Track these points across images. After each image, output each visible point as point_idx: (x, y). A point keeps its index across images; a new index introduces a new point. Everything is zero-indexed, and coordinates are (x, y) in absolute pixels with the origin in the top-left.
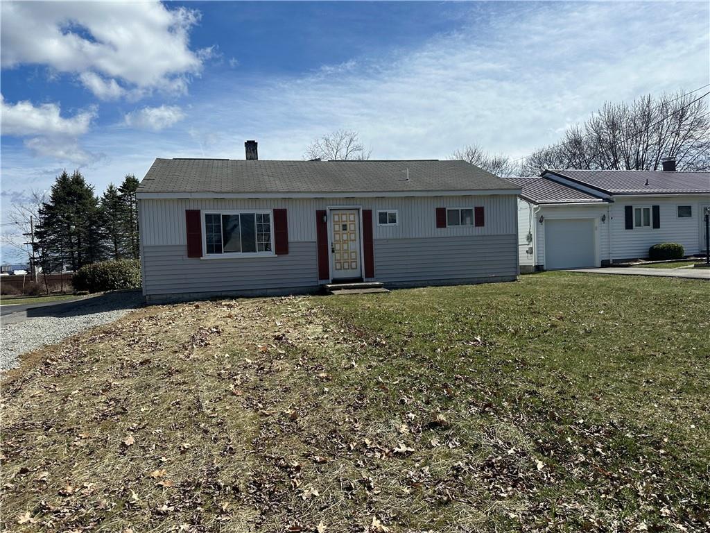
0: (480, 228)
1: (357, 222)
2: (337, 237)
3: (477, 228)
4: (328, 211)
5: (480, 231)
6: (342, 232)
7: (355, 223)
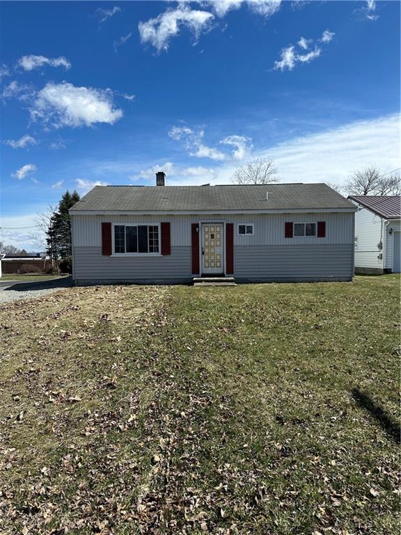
0: (322, 238)
1: (222, 232)
2: (207, 243)
3: (319, 238)
4: (200, 224)
5: (320, 240)
6: (210, 239)
7: (221, 233)
